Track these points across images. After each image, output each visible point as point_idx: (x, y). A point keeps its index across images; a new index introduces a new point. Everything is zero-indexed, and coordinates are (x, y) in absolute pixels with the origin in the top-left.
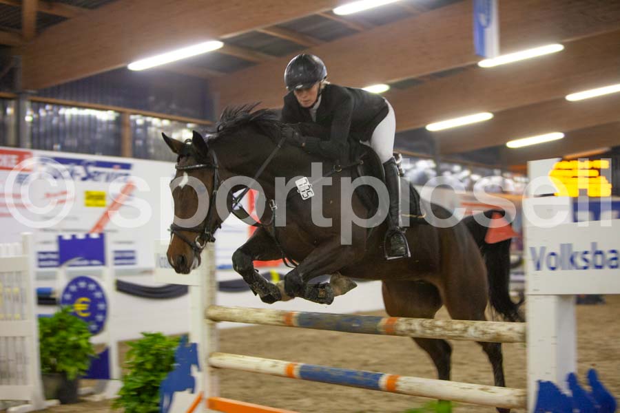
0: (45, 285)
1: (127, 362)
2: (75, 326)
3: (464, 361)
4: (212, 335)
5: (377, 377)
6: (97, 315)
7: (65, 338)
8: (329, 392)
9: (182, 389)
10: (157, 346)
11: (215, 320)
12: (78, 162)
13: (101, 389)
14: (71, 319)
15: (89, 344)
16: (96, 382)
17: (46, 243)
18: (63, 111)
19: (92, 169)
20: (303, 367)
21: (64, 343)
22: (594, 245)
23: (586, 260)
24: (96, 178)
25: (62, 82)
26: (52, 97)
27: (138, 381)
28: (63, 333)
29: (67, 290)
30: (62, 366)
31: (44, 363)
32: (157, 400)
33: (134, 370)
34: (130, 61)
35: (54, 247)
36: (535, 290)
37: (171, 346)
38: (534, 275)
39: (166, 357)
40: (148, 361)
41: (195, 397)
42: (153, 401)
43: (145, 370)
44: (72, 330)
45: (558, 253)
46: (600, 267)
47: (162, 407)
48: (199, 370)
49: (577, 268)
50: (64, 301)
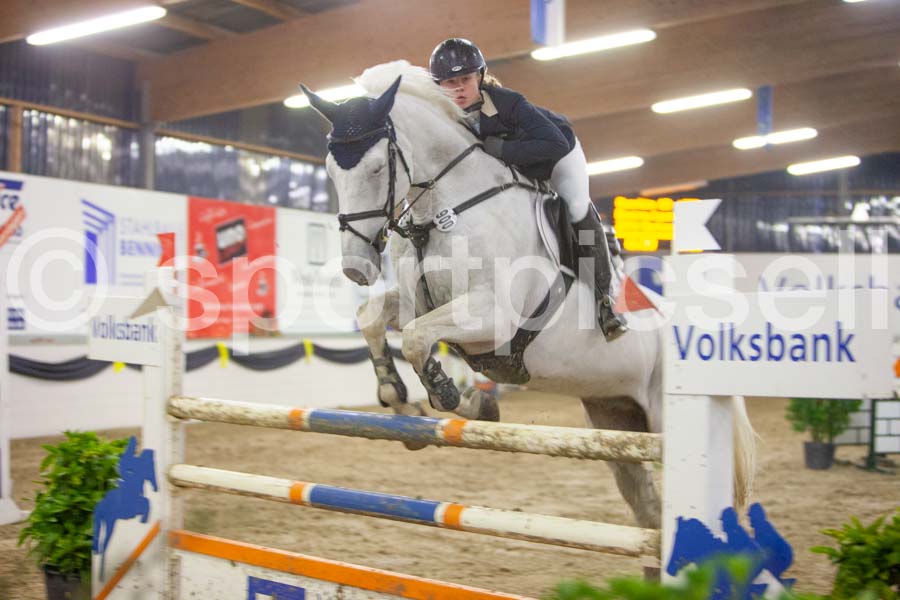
1: (44, 474)
4: (174, 439)
5: (432, 508)
9: (128, 515)
10: (87, 453)
11: (180, 417)
20: (316, 489)
22: (769, 326)
23: (755, 347)
27: (60, 502)
32: (89, 531)
33: (53, 487)
34: (29, 32)
36: (679, 388)
37: (108, 452)
38: (676, 365)
39: (101, 468)
40: (75, 474)
41: (147, 528)
42: (81, 532)
43: (71, 486)
45: (716, 338)
46: (778, 359)
47: (97, 542)
48: (156, 489)
49: (743, 359)
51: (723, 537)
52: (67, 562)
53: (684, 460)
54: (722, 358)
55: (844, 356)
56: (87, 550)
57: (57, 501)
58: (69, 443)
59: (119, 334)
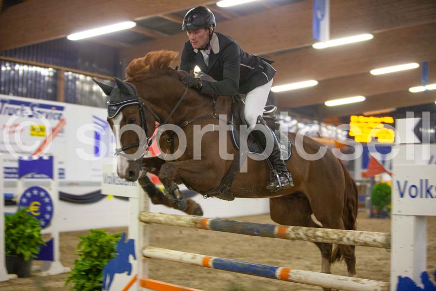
0: (10, 191)
1: (79, 250)
2: (30, 222)
3: (301, 256)
4: (145, 234)
5: (274, 269)
6: (45, 214)
7: (23, 231)
8: (210, 275)
9: (121, 271)
10: (100, 240)
11: (147, 223)
12: (27, 104)
13: (47, 268)
14: (27, 217)
15: (40, 235)
16: (42, 262)
17: (11, 161)
18: (17, 67)
19: (36, 109)
20: (216, 260)
21: (22, 234)
25: (18, 46)
26: (11, 56)
27: (87, 264)
28: (22, 227)
29: (24, 196)
30: (19, 251)
31: (7, 247)
32: (101, 279)
33: (83, 257)
35: (16, 165)
36: (399, 212)
37: (111, 240)
38: (399, 201)
39: (107, 248)
40: (94, 250)
41: (131, 278)
42: (97, 279)
43: (92, 257)
44: (28, 224)
45: (418, 186)
47: (105, 284)
48: (135, 259)
49: (432, 197)
50: (21, 203)
51: (422, 286)
53: (402, 248)
54: (421, 197)
56: (100, 288)
57: (85, 264)
58: (91, 235)
59: (117, 182)
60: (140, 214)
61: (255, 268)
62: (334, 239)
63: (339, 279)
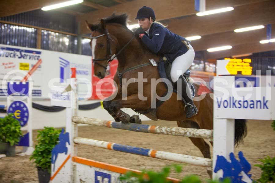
1: (38, 139)
2: (14, 122)
3: (184, 145)
4: (75, 129)
5: (147, 151)
6: (24, 118)
7: (10, 128)
9: (61, 152)
10: (51, 133)
11: (76, 123)
13: (25, 151)
14: (12, 119)
15: (20, 131)
16: (22, 147)
18: (12, 27)
19: (23, 53)
20: (115, 145)
21: (9, 130)
23: (240, 104)
24: (25, 57)
25: (12, 14)
26: (8, 21)
28: (9, 126)
29: (11, 106)
30: (7, 140)
32: (51, 157)
33: (40, 143)
34: (42, 7)
36: (218, 116)
37: (57, 133)
38: (218, 110)
39: (54, 138)
40: (47, 139)
41: (66, 156)
42: (48, 157)
43: (46, 143)
44: (12, 124)
45: (228, 101)
46: (246, 108)
47: (52, 160)
48: (69, 144)
49: (236, 107)
50: (9, 111)
51: (230, 161)
52: (44, 166)
53: (219, 138)
54: (230, 107)
55: (265, 107)
56: (50, 162)
57: (41, 148)
58: (46, 131)
59: (59, 98)
60: (73, 117)
61: (136, 150)
62: (182, 133)
63: (184, 157)
